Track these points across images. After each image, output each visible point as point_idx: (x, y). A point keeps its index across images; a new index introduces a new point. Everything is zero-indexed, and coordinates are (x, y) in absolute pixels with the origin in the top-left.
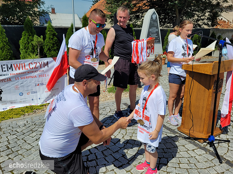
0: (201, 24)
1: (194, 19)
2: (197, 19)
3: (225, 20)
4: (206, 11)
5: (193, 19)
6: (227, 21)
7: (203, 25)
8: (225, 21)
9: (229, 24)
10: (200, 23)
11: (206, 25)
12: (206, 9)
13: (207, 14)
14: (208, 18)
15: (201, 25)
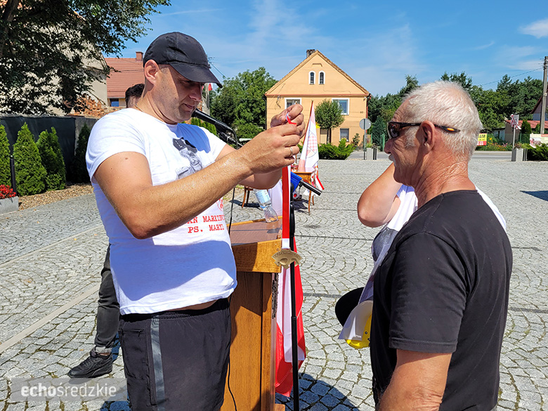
0: (43, 104)
1: (23, 89)
2: (33, 90)
3: (93, 98)
4: (52, 73)
5: (22, 91)
6: (96, 101)
7: (51, 107)
8: (93, 101)
9: (103, 107)
10: (41, 100)
11: (57, 106)
12: (52, 69)
13: (56, 80)
14: (59, 89)
15: (46, 107)
